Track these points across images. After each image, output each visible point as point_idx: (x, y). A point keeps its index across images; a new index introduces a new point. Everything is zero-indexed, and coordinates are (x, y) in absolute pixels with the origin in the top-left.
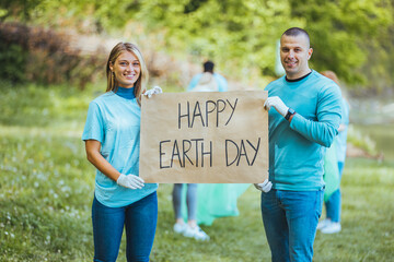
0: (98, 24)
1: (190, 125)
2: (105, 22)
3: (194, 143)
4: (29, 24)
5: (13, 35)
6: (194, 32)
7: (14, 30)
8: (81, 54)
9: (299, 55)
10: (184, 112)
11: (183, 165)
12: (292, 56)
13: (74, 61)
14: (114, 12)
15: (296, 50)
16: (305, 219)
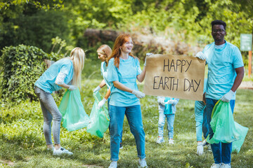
0: (151, 29)
1: (169, 70)
2: (155, 28)
3: (170, 79)
4: (117, 31)
5: (109, 36)
6: (199, 32)
7: (110, 33)
8: (144, 44)
10: (166, 64)
11: (164, 89)
13: (140, 48)
14: (159, 23)
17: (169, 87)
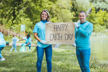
1: (57, 31)
3: (58, 35)
9: (84, 17)
10: (55, 27)
11: (55, 40)
12: (82, 18)
15: (83, 16)
16: (87, 56)
17: (58, 39)
